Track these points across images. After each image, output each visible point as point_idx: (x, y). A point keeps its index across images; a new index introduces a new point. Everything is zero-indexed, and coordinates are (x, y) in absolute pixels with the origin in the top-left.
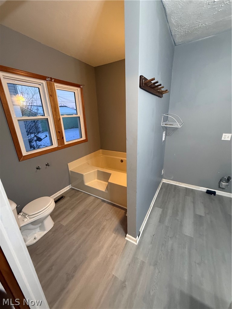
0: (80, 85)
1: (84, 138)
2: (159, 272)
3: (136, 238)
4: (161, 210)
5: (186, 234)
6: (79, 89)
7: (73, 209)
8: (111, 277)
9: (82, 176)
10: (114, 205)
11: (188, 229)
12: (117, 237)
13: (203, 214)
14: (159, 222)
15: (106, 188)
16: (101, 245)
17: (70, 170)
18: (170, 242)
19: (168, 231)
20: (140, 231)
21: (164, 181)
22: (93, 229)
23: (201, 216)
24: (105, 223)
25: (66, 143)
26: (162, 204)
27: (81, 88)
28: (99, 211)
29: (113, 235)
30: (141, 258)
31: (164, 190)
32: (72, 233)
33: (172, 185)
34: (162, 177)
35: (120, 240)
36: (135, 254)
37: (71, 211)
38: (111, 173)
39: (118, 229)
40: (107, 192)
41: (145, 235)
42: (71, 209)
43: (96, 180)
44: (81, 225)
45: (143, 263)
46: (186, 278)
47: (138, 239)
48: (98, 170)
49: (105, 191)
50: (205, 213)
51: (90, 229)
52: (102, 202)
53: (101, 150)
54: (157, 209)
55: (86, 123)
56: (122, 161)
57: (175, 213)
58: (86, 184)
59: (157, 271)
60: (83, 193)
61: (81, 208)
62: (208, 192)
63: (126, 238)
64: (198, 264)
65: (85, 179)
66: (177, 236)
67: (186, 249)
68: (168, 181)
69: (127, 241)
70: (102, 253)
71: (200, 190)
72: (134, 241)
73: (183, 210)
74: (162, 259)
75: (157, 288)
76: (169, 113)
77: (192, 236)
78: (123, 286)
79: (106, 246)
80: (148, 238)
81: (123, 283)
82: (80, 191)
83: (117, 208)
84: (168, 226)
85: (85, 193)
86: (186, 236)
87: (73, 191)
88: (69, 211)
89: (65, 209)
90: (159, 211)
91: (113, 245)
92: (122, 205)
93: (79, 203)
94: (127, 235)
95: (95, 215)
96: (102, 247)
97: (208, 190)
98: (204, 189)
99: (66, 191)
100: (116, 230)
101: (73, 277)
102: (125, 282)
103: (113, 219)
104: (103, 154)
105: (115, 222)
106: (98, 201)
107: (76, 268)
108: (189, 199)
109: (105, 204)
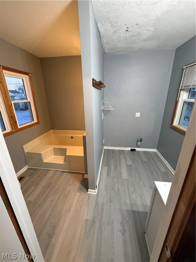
0: (28, 73)
1: (35, 121)
2: (114, 205)
3: (95, 190)
4: (107, 167)
5: (124, 178)
6: (27, 76)
7: (36, 185)
8: (84, 221)
9: (40, 155)
10: (73, 173)
11: (125, 175)
12: (81, 194)
13: (131, 164)
14: (107, 176)
15: (63, 161)
16: (70, 203)
17: (26, 151)
18: (116, 186)
19: (114, 179)
20: (97, 184)
21: (105, 148)
22: (60, 195)
23: (130, 165)
24: (69, 188)
25: (19, 127)
26: (107, 163)
27: (29, 75)
28: (61, 180)
29: (78, 194)
30: (101, 201)
31: (106, 154)
32: (42, 204)
33: (110, 150)
34: (103, 145)
35: (84, 196)
36: (97, 200)
37: (35, 187)
38: (66, 148)
39: (80, 189)
40: (66, 164)
41: (101, 186)
42: (35, 186)
43: (53, 156)
44: (48, 195)
45: (103, 204)
46: (128, 202)
47: (96, 190)
48: (54, 148)
49: (64, 163)
50: (132, 163)
51: (58, 196)
52: (62, 173)
53: (52, 130)
54: (104, 167)
55: (36, 108)
56: (72, 137)
57: (116, 167)
58: (45, 161)
59: (112, 205)
60: (42, 170)
61: (44, 183)
62: (132, 150)
63: (88, 193)
64: (133, 192)
65: (43, 157)
66: (120, 181)
67: (126, 187)
68: (108, 148)
69: (89, 194)
70: (73, 209)
71: (127, 150)
72: (94, 192)
73: (120, 164)
74: (114, 197)
75: (114, 214)
76: (105, 100)
77: (128, 178)
78: (93, 222)
79: (75, 202)
80: (102, 187)
81: (93, 221)
82: (39, 169)
83: (75, 175)
84: (114, 177)
85: (44, 169)
86: (124, 179)
87: (32, 171)
88: (33, 187)
89: (28, 187)
90: (106, 169)
91: (80, 200)
92: (79, 171)
93: (41, 179)
94: (89, 190)
95: (59, 184)
96: (72, 204)
97: (131, 149)
98: (129, 149)
99: (23, 172)
100: (80, 190)
101: (54, 234)
102: (94, 219)
103: (75, 183)
104: (54, 133)
105: (77, 184)
106: (58, 174)
107: (54, 227)
108: (122, 156)
109: (65, 174)
